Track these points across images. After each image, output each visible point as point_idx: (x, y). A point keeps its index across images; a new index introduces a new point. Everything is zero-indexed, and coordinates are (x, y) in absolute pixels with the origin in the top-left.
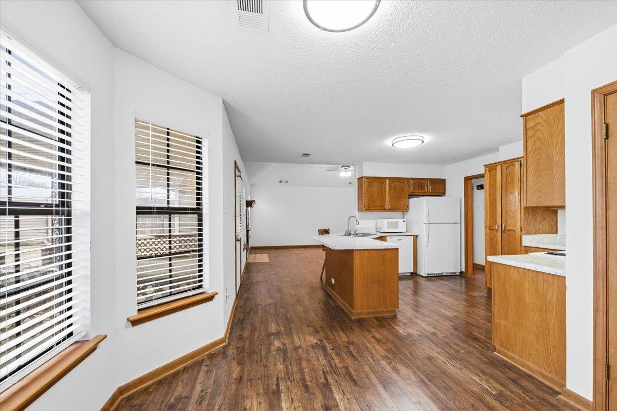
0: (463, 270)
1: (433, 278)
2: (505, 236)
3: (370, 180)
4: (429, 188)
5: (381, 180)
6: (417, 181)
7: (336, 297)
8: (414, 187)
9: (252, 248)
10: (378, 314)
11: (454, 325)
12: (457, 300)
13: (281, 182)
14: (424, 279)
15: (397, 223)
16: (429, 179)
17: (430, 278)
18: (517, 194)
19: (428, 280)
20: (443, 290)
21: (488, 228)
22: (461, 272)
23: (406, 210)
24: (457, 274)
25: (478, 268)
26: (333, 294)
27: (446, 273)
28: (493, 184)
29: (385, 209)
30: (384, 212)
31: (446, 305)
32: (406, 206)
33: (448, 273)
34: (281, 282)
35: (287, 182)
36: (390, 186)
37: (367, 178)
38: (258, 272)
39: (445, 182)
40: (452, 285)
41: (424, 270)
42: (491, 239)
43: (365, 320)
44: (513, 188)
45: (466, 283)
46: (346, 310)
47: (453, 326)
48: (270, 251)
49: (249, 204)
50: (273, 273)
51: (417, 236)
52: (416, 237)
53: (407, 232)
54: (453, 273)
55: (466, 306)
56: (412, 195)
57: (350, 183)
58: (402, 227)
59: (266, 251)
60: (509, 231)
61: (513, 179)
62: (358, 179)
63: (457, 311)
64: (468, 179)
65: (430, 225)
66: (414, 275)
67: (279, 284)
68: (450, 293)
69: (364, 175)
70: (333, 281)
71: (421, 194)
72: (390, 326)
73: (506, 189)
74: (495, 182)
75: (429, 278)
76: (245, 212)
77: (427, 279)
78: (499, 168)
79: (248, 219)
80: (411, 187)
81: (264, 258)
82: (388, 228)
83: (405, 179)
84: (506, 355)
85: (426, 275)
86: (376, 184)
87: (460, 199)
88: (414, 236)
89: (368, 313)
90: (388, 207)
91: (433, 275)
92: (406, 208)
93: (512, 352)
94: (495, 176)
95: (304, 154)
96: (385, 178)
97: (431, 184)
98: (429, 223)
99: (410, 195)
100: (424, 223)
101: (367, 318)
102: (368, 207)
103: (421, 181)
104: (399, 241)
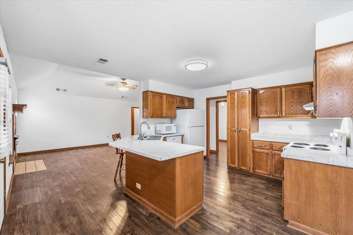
2: (240, 134)
3: (154, 94)
4: (186, 104)
5: (161, 95)
6: (181, 98)
7: (143, 202)
8: (179, 102)
9: (20, 155)
13: (58, 90)
15: (171, 126)
16: (187, 98)
18: (247, 109)
21: (229, 129)
23: (175, 117)
26: (140, 199)
28: (233, 103)
29: (163, 117)
30: (163, 119)
32: (175, 115)
34: (71, 195)
35: (65, 90)
36: (166, 100)
37: (151, 92)
38: (32, 187)
39: (194, 101)
42: (231, 136)
44: (245, 106)
46: (163, 218)
48: (45, 156)
49: (18, 108)
50: (55, 184)
52: (183, 136)
53: (177, 133)
56: (178, 108)
57: (123, 97)
58: (174, 130)
59: (40, 156)
60: (243, 131)
61: (245, 100)
62: (143, 92)
64: (208, 100)
67: (69, 199)
69: (149, 90)
70: (139, 186)
71: (182, 107)
73: (241, 106)
74: (234, 101)
76: (11, 117)
78: (236, 93)
79: (15, 125)
81: (40, 165)
82: (166, 131)
83: (175, 96)
84: (298, 227)
86: (157, 98)
87: (204, 111)
88: (182, 135)
90: (164, 115)
93: (303, 224)
94: (234, 98)
95: (101, 59)
96: (163, 94)
97: (188, 101)
98: (191, 127)
99: (177, 107)
100: (188, 127)
101: (186, 221)
102: (152, 115)
103: (183, 99)
104: (174, 140)
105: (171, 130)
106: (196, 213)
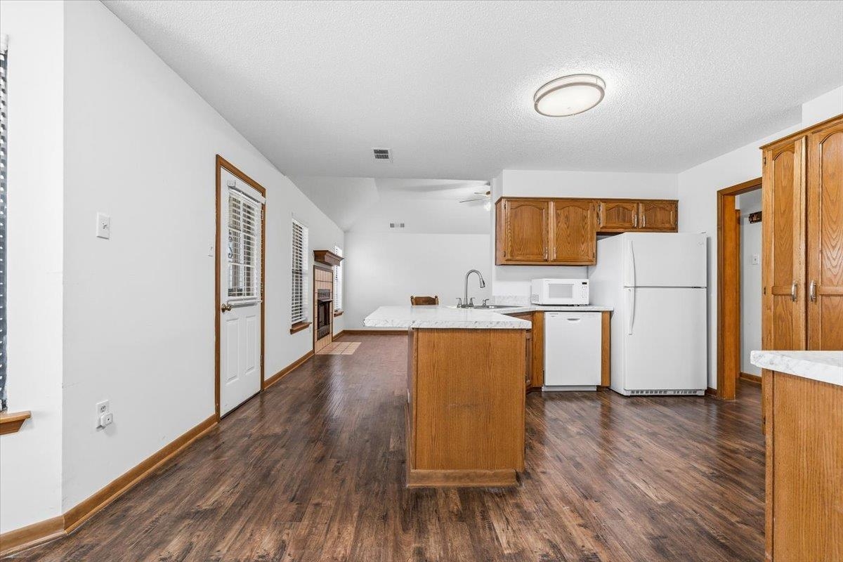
0: (714, 386)
1: (645, 400)
3: (516, 204)
5: (539, 204)
6: (615, 204)
8: (608, 217)
10: (472, 481)
11: (657, 533)
12: (683, 455)
13: (392, 226)
14: (623, 401)
15: (570, 286)
16: (641, 201)
17: (636, 399)
19: (633, 404)
20: (656, 429)
21: (769, 291)
22: (709, 391)
23: (593, 262)
24: (698, 393)
25: (748, 383)
27: (675, 391)
29: (546, 261)
31: (651, 470)
32: (590, 254)
33: (678, 391)
35: (403, 225)
36: (558, 216)
37: (509, 199)
39: (677, 208)
40: (682, 420)
41: (625, 382)
42: (778, 318)
43: (433, 492)
45: (720, 416)
47: (652, 538)
49: (321, 256)
51: (611, 313)
52: (608, 315)
53: (589, 303)
54: (690, 391)
55: (704, 474)
56: (602, 234)
58: (580, 295)
60: (829, 296)
62: (496, 204)
63: (677, 488)
64: (726, 195)
65: (638, 289)
66: (604, 390)
68: (671, 437)
69: (505, 195)
71: (622, 230)
72: (484, 518)
74: (791, 180)
75: (634, 400)
77: (629, 400)
78: (800, 145)
80: (602, 215)
81: (350, 348)
82: (550, 296)
83: (590, 200)
85: (629, 394)
86: (527, 213)
87: (708, 240)
88: (603, 312)
89: (447, 477)
90: (552, 257)
91: (644, 393)
92: (591, 258)
94: (791, 169)
96: (547, 200)
97: (646, 210)
98: (635, 287)
99: (598, 234)
100: (626, 287)
101: (443, 488)
102: (511, 256)
103: (625, 205)
104: (571, 322)
105: (570, 296)
106: (482, 487)
